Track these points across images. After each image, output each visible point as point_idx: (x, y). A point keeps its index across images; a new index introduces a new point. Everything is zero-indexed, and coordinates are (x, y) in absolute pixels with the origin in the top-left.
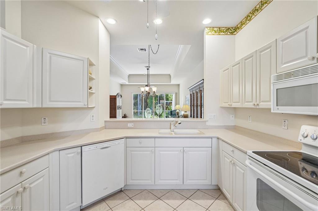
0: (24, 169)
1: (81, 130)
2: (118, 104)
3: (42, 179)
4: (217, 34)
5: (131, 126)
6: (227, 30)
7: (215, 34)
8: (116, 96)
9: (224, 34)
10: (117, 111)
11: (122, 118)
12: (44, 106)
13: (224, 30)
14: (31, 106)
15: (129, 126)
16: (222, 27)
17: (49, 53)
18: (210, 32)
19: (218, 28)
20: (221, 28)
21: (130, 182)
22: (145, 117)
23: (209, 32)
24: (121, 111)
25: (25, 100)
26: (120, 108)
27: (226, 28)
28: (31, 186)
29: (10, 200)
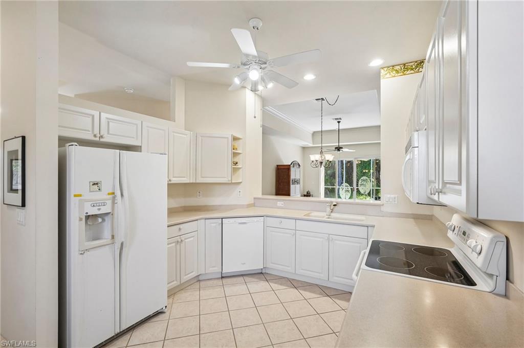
0: (181, 226)
1: (228, 205)
2: (292, 177)
3: (192, 239)
4: (399, 74)
5: (281, 205)
6: (418, 65)
7: (396, 75)
8: (290, 165)
9: (412, 72)
10: (292, 187)
11: (302, 196)
12: (198, 181)
13: (412, 66)
14: (188, 182)
15: (278, 205)
16: (408, 62)
17: (201, 137)
18: (388, 74)
19: (401, 66)
20: (407, 65)
21: (269, 265)
22: (339, 197)
23: (386, 74)
24: (297, 186)
25: (184, 177)
26: (297, 182)
27: (416, 62)
28: (186, 240)
29: (174, 244)
